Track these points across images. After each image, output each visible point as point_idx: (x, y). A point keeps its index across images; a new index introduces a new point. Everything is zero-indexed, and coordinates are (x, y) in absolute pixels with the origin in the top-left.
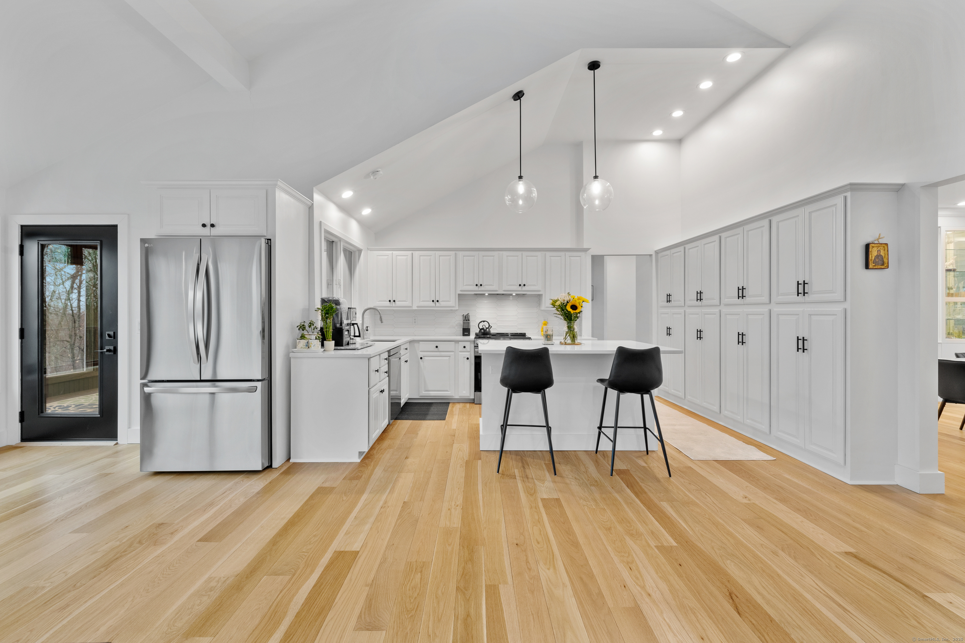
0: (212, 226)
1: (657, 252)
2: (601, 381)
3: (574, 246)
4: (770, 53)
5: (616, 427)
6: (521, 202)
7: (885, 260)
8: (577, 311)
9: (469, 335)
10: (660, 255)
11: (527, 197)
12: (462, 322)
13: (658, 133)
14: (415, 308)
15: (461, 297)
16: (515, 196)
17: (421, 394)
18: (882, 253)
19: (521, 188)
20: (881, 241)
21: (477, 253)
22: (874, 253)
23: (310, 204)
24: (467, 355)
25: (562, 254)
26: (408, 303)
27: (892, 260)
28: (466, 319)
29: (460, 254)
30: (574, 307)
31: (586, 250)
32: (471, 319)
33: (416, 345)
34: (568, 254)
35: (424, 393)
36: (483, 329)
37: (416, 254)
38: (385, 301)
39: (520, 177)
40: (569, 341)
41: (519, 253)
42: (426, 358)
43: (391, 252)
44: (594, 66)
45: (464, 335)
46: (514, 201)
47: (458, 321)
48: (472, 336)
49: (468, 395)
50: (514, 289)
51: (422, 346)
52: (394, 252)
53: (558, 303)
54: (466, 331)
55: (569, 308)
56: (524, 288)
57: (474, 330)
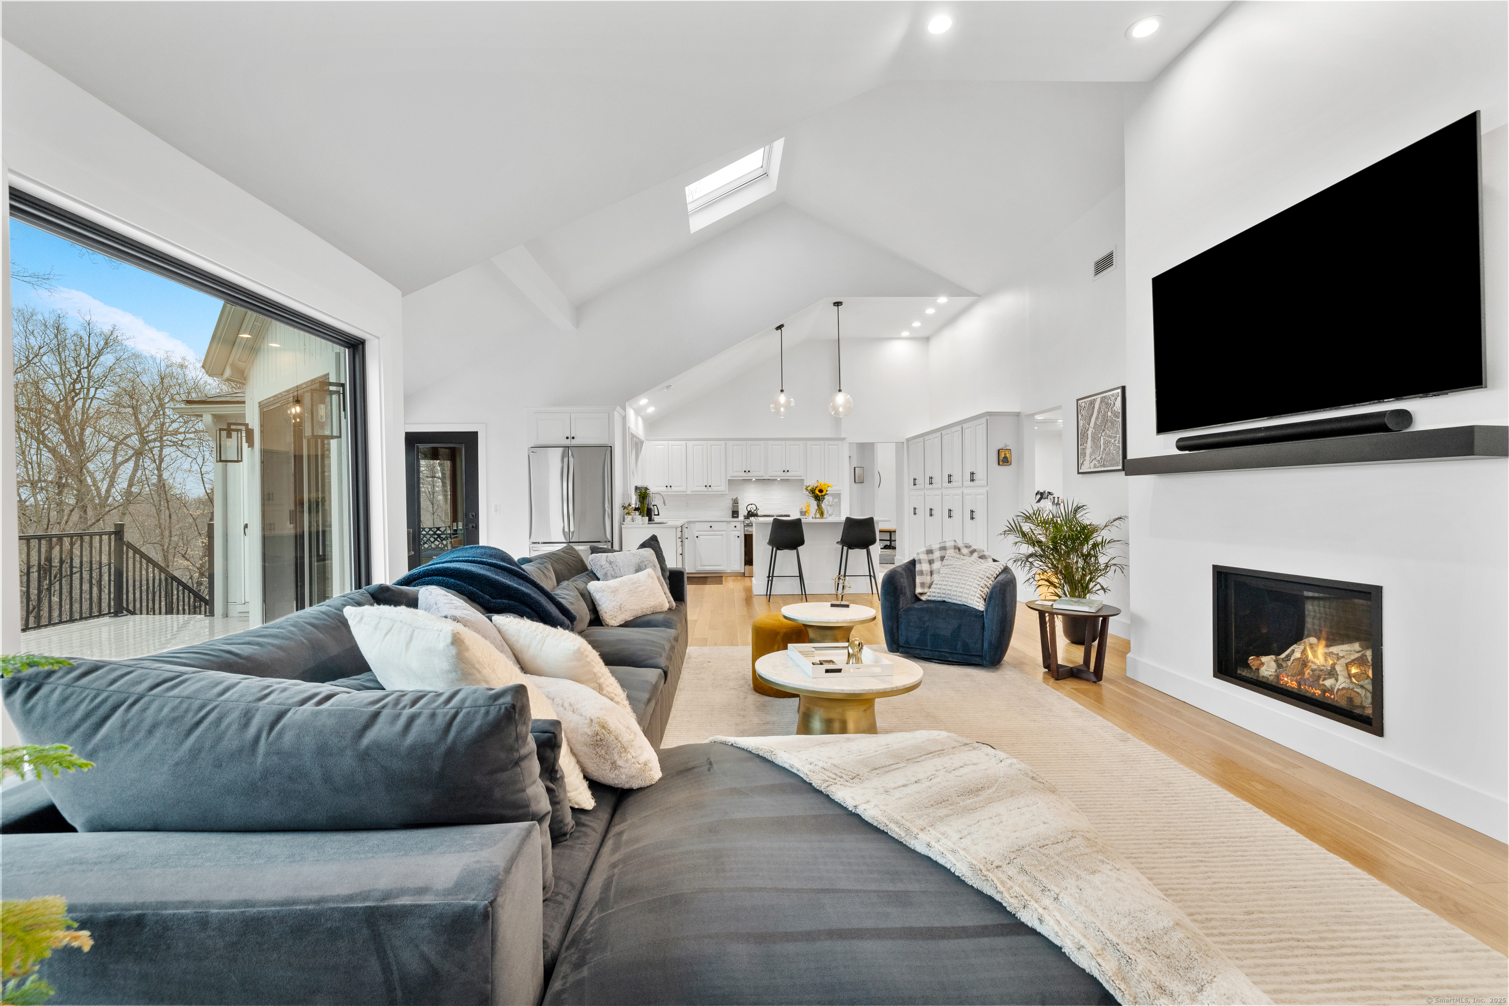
0: (573, 438)
1: (908, 440)
2: (838, 543)
3: (833, 436)
4: (965, 300)
5: (845, 576)
6: (782, 409)
7: (1009, 460)
8: (823, 494)
9: (737, 517)
10: (910, 443)
11: (787, 406)
12: (731, 506)
13: (906, 334)
14: (689, 492)
15: (731, 482)
16: (777, 405)
17: (698, 569)
18: (1008, 456)
19: (782, 398)
20: (1008, 448)
21: (745, 442)
22: (1002, 455)
23: (623, 414)
24: (738, 533)
25: (822, 442)
26: (682, 489)
27: (1014, 460)
28: (735, 502)
29: (730, 443)
30: (821, 491)
31: (843, 439)
32: (740, 502)
33: (692, 525)
34: (827, 443)
35: (700, 568)
36: (750, 511)
37: (690, 443)
38: (662, 487)
39: (782, 391)
40: (818, 515)
41: (783, 442)
42: (701, 537)
43: (667, 442)
44: (838, 304)
45: (733, 517)
46: (777, 409)
47: (728, 505)
48: (741, 518)
49: (739, 569)
50: (779, 475)
51: (698, 526)
52: (670, 442)
53: (809, 488)
54: (735, 514)
55: (817, 492)
56: (788, 474)
57: (743, 512)
